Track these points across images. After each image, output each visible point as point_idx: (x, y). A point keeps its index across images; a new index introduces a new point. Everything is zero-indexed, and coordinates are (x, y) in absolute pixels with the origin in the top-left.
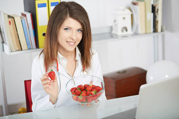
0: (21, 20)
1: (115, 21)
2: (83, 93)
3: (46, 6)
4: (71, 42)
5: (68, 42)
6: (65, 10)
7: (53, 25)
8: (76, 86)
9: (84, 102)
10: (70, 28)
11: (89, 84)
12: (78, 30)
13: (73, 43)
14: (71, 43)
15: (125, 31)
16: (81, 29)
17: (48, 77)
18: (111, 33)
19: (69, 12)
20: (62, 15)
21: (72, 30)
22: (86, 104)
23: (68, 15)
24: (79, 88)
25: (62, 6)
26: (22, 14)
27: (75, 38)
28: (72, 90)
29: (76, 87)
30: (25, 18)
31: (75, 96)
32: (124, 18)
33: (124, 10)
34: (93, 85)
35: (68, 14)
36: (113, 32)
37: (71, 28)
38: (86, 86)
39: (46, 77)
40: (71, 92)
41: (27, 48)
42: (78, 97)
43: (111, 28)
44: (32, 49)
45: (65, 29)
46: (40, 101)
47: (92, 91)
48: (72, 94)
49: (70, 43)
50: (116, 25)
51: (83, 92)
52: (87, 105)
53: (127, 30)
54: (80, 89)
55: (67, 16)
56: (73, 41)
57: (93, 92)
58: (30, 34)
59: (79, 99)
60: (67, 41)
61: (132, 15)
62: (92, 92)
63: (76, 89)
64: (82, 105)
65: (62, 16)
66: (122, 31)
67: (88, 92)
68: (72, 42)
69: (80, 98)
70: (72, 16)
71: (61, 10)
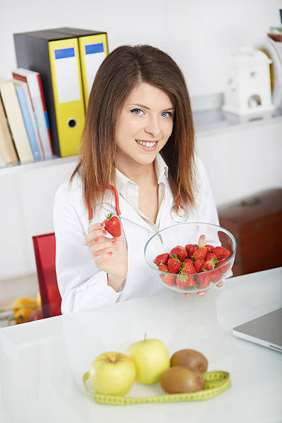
0: (16, 91)
1: (230, 82)
2: (187, 266)
3: (73, 55)
4: (146, 141)
5: (141, 143)
6: (132, 64)
7: (102, 102)
8: (168, 251)
9: (191, 288)
10: (146, 107)
11: (197, 244)
12: (164, 113)
13: (152, 144)
14: (148, 144)
15: (254, 103)
16: (170, 111)
17: (104, 232)
18: (220, 109)
19: (141, 70)
20: (126, 76)
21: (150, 114)
22: (197, 291)
23: (140, 76)
24: (176, 256)
25: (125, 56)
26: (15, 76)
27: (156, 132)
28: (158, 260)
29: (169, 253)
30: (24, 84)
31: (168, 275)
32: (253, 74)
33: (251, 55)
34: (206, 246)
35: (140, 74)
36: (226, 108)
37: (148, 108)
38: (191, 249)
39: (100, 233)
40: (155, 265)
41: (31, 157)
42: (176, 277)
43: (222, 99)
44: (44, 159)
45: (132, 111)
46: (83, 287)
47: (206, 259)
48: (160, 269)
49: (144, 144)
50: (234, 90)
51: (186, 264)
52: (198, 293)
53: (259, 103)
54: (179, 257)
55: (137, 78)
56: (152, 140)
57: (211, 263)
58: (36, 122)
59: (180, 281)
60: (136, 141)
61: (271, 66)
62: (208, 262)
63: (169, 257)
64: (186, 294)
65: (126, 79)
66: (249, 105)
67: (199, 263)
68: (150, 142)
69: (182, 278)
70: (148, 78)
71: (120, 66)
